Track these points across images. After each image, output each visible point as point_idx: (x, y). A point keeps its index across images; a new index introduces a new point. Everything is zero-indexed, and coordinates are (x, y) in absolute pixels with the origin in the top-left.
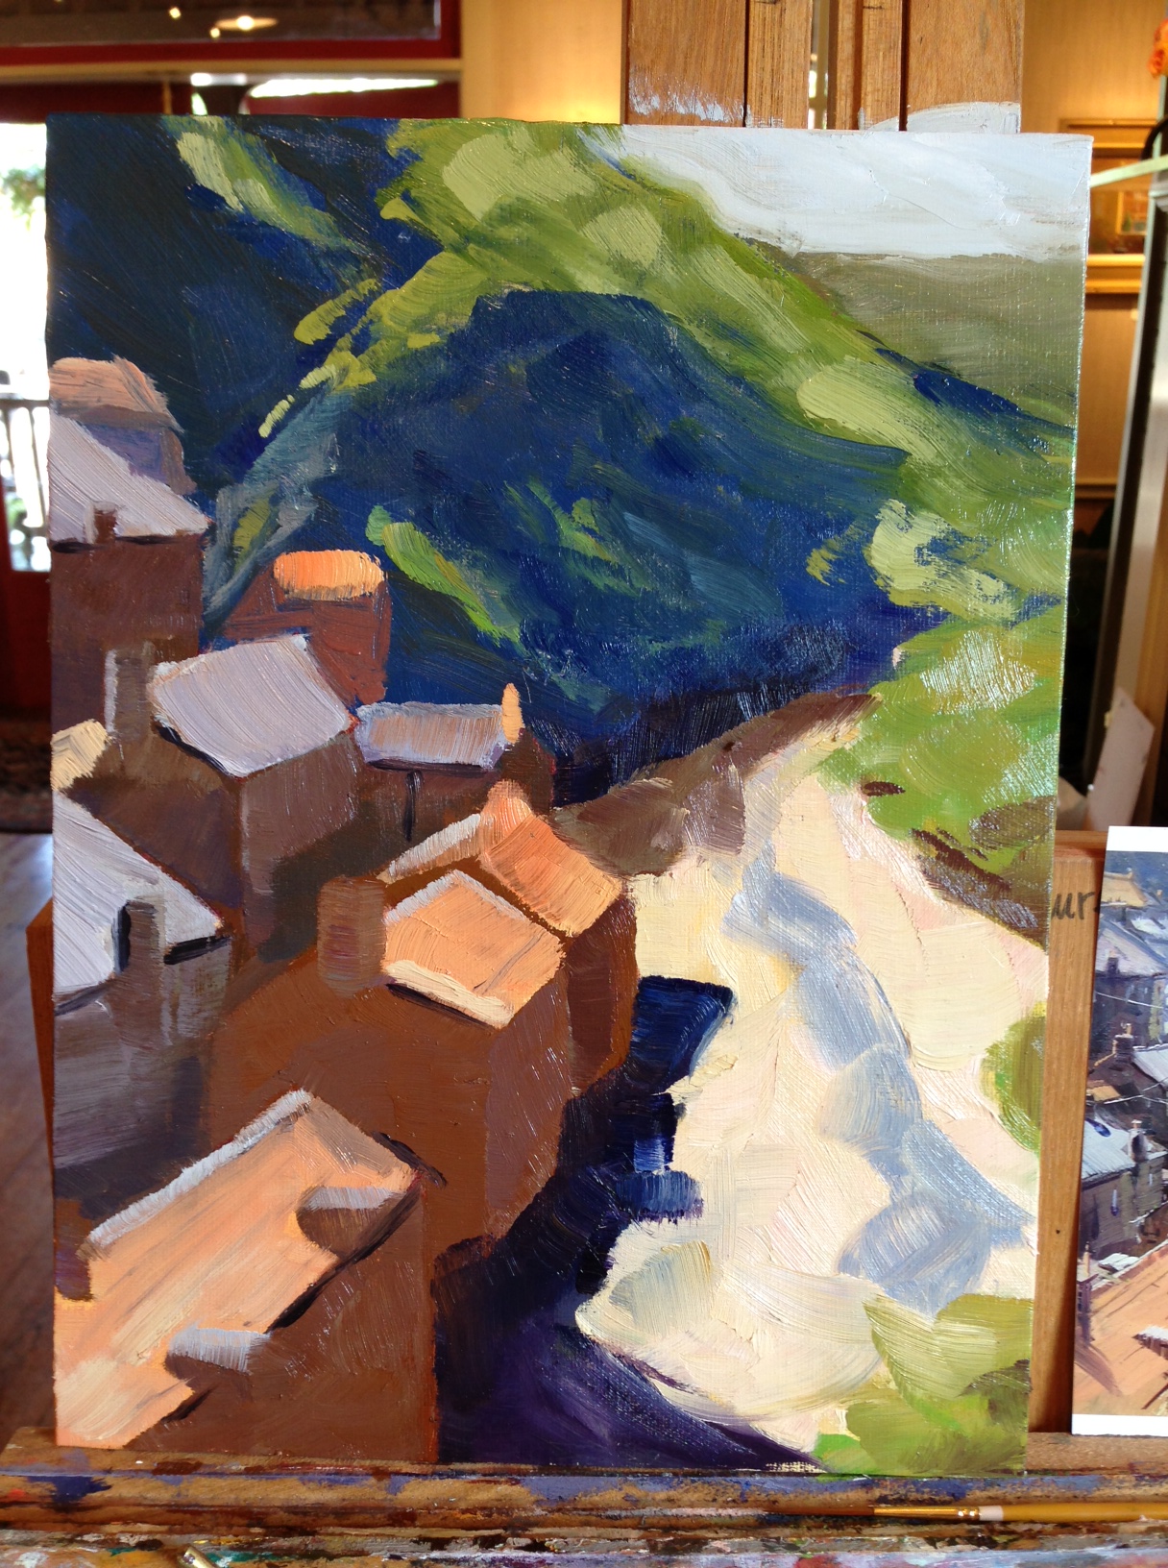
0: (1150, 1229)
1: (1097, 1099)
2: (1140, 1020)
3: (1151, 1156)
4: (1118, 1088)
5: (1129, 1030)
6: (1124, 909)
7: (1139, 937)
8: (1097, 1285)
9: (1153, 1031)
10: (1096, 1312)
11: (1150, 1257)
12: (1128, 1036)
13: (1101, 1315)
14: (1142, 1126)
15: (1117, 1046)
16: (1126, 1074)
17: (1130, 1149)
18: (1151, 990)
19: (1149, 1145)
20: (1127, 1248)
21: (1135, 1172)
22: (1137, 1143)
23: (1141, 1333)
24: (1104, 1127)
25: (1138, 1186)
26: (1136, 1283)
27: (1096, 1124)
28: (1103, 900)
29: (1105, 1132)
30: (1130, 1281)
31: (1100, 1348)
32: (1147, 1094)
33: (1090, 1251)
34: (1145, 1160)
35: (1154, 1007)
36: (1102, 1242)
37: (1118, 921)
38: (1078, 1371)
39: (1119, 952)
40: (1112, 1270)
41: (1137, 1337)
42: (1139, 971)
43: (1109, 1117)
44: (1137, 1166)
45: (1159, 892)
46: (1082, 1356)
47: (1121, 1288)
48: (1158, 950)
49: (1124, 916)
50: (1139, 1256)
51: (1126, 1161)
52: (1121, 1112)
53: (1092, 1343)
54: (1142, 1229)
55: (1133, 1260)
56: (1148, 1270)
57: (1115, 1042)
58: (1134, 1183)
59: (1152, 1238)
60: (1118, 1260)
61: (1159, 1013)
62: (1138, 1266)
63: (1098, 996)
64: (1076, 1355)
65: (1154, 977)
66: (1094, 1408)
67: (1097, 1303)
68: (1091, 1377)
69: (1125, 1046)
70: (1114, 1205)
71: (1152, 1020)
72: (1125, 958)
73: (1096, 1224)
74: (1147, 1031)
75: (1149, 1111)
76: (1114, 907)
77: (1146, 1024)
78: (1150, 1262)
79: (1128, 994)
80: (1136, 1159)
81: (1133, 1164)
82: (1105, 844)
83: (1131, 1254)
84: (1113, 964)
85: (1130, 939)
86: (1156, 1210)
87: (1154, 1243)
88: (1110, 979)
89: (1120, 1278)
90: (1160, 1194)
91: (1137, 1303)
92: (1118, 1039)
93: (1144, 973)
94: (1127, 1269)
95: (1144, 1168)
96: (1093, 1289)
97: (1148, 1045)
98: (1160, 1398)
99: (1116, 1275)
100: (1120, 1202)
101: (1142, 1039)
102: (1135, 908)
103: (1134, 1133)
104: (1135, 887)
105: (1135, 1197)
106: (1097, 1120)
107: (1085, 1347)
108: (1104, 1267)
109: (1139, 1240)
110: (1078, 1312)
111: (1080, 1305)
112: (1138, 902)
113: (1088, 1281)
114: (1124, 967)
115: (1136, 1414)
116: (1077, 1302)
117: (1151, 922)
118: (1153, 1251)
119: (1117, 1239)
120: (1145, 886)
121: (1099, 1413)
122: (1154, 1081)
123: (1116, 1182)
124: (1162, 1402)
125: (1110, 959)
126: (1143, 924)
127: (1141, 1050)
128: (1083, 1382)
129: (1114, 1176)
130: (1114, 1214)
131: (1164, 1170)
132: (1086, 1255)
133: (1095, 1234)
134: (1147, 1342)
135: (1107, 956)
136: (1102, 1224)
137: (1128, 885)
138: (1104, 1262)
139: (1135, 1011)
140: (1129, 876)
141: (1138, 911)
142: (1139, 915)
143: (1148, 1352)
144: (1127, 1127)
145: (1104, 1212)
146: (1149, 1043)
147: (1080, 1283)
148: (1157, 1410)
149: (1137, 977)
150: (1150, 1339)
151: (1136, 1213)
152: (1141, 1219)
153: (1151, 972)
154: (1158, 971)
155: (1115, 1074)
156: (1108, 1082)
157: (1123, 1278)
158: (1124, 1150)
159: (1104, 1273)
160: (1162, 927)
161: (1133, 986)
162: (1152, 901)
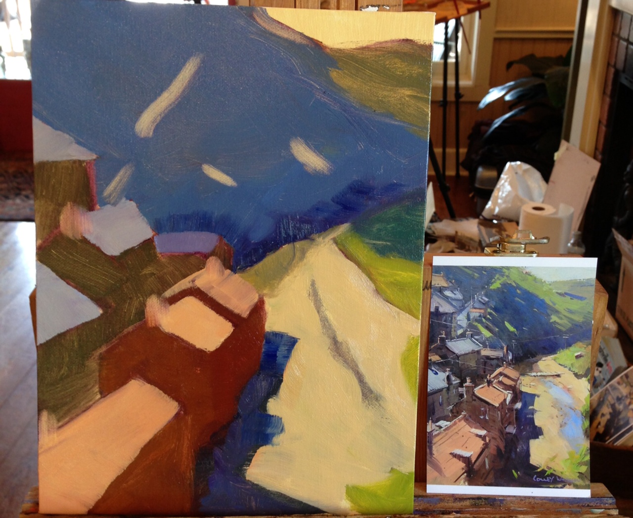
0: (455, 411)
1: (432, 361)
2: (448, 330)
3: (454, 383)
4: (440, 356)
5: (444, 334)
6: (440, 288)
7: (447, 298)
8: (435, 433)
9: (453, 334)
10: (435, 444)
11: (455, 422)
12: (444, 336)
14: (450, 371)
16: (443, 351)
17: (446, 380)
18: (452, 318)
19: (453, 378)
20: (446, 418)
21: (448, 389)
22: (448, 378)
23: (453, 452)
24: (436, 371)
25: (450, 394)
26: (450, 432)
27: (432, 370)
28: (432, 284)
29: (436, 373)
30: (447, 432)
31: (437, 458)
32: (451, 358)
33: (432, 420)
34: (452, 384)
35: (453, 325)
36: (437, 416)
37: (438, 292)
38: (428, 467)
39: (439, 304)
40: (440, 427)
41: (451, 454)
42: (447, 311)
43: (437, 367)
44: (449, 386)
45: (453, 281)
46: (430, 461)
47: (444, 434)
48: (454, 303)
49: (441, 290)
50: (451, 422)
51: (444, 384)
52: (442, 365)
53: (434, 456)
54: (452, 411)
55: (448, 423)
56: (454, 427)
57: (439, 339)
58: (448, 393)
59: (456, 414)
60: (443, 423)
61: (455, 327)
62: (451, 426)
63: (431, 321)
64: (427, 461)
65: (453, 313)
66: (435, 482)
67: (435, 440)
68: (433, 470)
69: (443, 340)
70: (441, 402)
71: (452, 330)
72: (442, 306)
73: (434, 409)
74: (451, 334)
75: (453, 365)
76: (436, 287)
77: (451, 331)
78: (455, 424)
79: (443, 320)
80: (448, 384)
81: (447, 386)
82: (432, 263)
83: (447, 421)
84: (437, 308)
85: (444, 299)
86: (457, 403)
87: (456, 417)
88: (436, 315)
89: (444, 430)
90: (458, 397)
91: (450, 440)
92: (440, 337)
93: (449, 312)
94: (446, 427)
95: (452, 387)
96: (434, 435)
97: (451, 340)
98: (461, 478)
99: (442, 429)
100: (442, 401)
101: (449, 337)
102: (445, 287)
103: (447, 373)
104: (444, 279)
105: (448, 398)
106: (433, 368)
107: (431, 458)
108: (437, 426)
109: (451, 415)
110: (428, 444)
111: (428, 441)
112: (445, 285)
113: (431, 432)
114: (441, 310)
115: (452, 485)
117: (451, 292)
118: (456, 420)
119: (442, 415)
120: (448, 279)
121: (437, 484)
122: (455, 353)
123: (440, 393)
124: (461, 480)
126: (448, 293)
127: (449, 341)
128: (430, 472)
129: (440, 391)
130: (440, 405)
131: (459, 388)
132: (430, 421)
133: (434, 413)
134: (455, 456)
135: (435, 306)
136: (436, 409)
137: (441, 278)
138: (437, 424)
139: (446, 326)
140: (442, 275)
142: (446, 290)
143: (455, 460)
144: (445, 371)
145: (437, 404)
147: (428, 432)
148: (460, 483)
149: (447, 313)
150: (456, 454)
151: (449, 405)
152: (451, 407)
153: (452, 311)
154: (454, 311)
155: (439, 351)
156: (437, 354)
158: (444, 380)
159: (438, 428)
160: (455, 294)
161: (445, 317)
162: (451, 284)
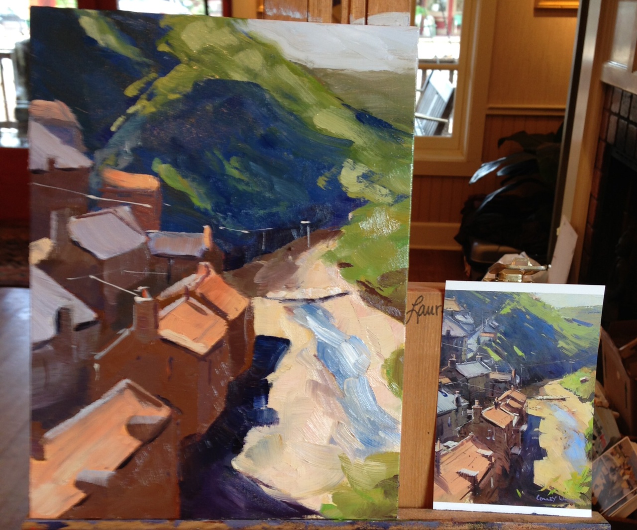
0: (462, 432)
1: (442, 383)
2: (458, 353)
3: (463, 405)
4: (450, 379)
5: (454, 357)
6: (452, 311)
7: (458, 322)
8: (443, 453)
9: (463, 357)
10: (442, 463)
11: (462, 442)
12: (454, 359)
13: (444, 464)
14: (458, 393)
15: (450, 363)
16: (453, 373)
17: (455, 402)
18: (462, 342)
19: (462, 400)
20: (454, 439)
21: (457, 410)
22: (457, 400)
23: (459, 471)
24: (445, 393)
25: (458, 415)
26: (457, 452)
27: (442, 393)
28: (444, 308)
29: (446, 395)
30: (455, 451)
31: (444, 477)
32: (461, 381)
33: (440, 440)
34: (460, 406)
35: (464, 348)
36: (445, 437)
37: (450, 316)
38: (435, 485)
39: (451, 328)
40: (448, 447)
41: (458, 473)
42: (458, 335)
43: (448, 390)
44: (458, 408)
45: (465, 305)
46: (437, 480)
47: (452, 454)
48: (465, 327)
49: (452, 314)
50: (458, 442)
51: (453, 406)
52: (452, 388)
53: (441, 475)
54: (459, 432)
55: (456, 444)
56: (461, 447)
57: (449, 362)
58: (456, 415)
59: (463, 435)
60: (450, 443)
61: (465, 351)
62: (458, 446)
63: (443, 344)
64: (435, 479)
65: (463, 337)
66: (442, 499)
67: (442, 460)
68: (440, 488)
69: (453, 363)
70: (449, 423)
71: (463, 353)
72: (453, 330)
73: (442, 430)
74: (461, 358)
75: (462, 388)
76: (448, 311)
77: (461, 355)
78: (462, 444)
79: (454, 343)
80: (457, 406)
81: (456, 407)
82: (445, 287)
83: (455, 442)
84: (448, 332)
85: (454, 323)
86: (465, 425)
87: (463, 437)
88: (447, 338)
89: (451, 450)
90: (466, 419)
91: (457, 460)
92: (450, 361)
93: (460, 336)
94: (454, 447)
95: (460, 409)
96: (441, 454)
97: (461, 363)
98: (466, 496)
99: (450, 449)
100: (451, 422)
101: (459, 360)
102: (456, 311)
103: (456, 396)
104: (456, 303)
105: (457, 420)
106: (443, 391)
107: (438, 476)
108: (445, 446)
109: (458, 436)
110: (435, 463)
111: (436, 461)
112: (457, 309)
113: (439, 451)
114: (452, 333)
115: (457, 502)
116: (435, 459)
117: (462, 316)
118: (464, 440)
119: (450, 436)
120: (460, 303)
121: (443, 501)
122: (464, 376)
123: (450, 414)
124: (467, 498)
125: (447, 330)
126: (459, 317)
127: (459, 365)
128: (437, 490)
129: (449, 412)
130: (449, 426)
131: (468, 410)
132: (439, 441)
133: (442, 433)
134: (461, 475)
135: (446, 329)
136: (445, 430)
137: (453, 302)
138: (445, 444)
139: (457, 350)
140: (454, 299)
141: (457, 312)
142: (458, 314)
143: (461, 479)
144: (454, 394)
145: (445, 425)
146: (462, 362)
147: (436, 452)
148: (465, 501)
149: (457, 337)
150: (462, 474)
151: (457, 426)
152: (459, 428)
153: (463, 335)
154: (465, 335)
155: (449, 373)
156: (447, 377)
157: (452, 450)
158: (453, 402)
159: (445, 448)
160: (466, 318)
161: (456, 341)
162: (462, 309)
